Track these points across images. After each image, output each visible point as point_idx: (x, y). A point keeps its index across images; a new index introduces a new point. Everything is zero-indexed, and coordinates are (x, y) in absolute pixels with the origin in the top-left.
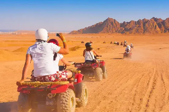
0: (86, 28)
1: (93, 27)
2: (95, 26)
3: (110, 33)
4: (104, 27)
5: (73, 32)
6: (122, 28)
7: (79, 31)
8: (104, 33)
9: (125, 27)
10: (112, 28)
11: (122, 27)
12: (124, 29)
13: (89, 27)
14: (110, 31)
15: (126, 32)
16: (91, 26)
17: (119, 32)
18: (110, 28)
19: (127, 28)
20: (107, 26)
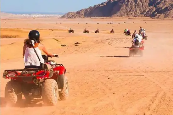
0: (91, 7)
1: (102, 5)
2: (105, 4)
3: (131, 17)
4: (121, 6)
5: (68, 14)
6: (152, 7)
7: (78, 13)
8: (121, 16)
9: (158, 6)
10: (135, 7)
11: (152, 5)
12: (155, 9)
13: (95, 6)
14: (132, 14)
15: (158, 15)
16: (99, 5)
17: (146, 15)
18: (131, 7)
19: (161, 8)
20: (127, 5)
